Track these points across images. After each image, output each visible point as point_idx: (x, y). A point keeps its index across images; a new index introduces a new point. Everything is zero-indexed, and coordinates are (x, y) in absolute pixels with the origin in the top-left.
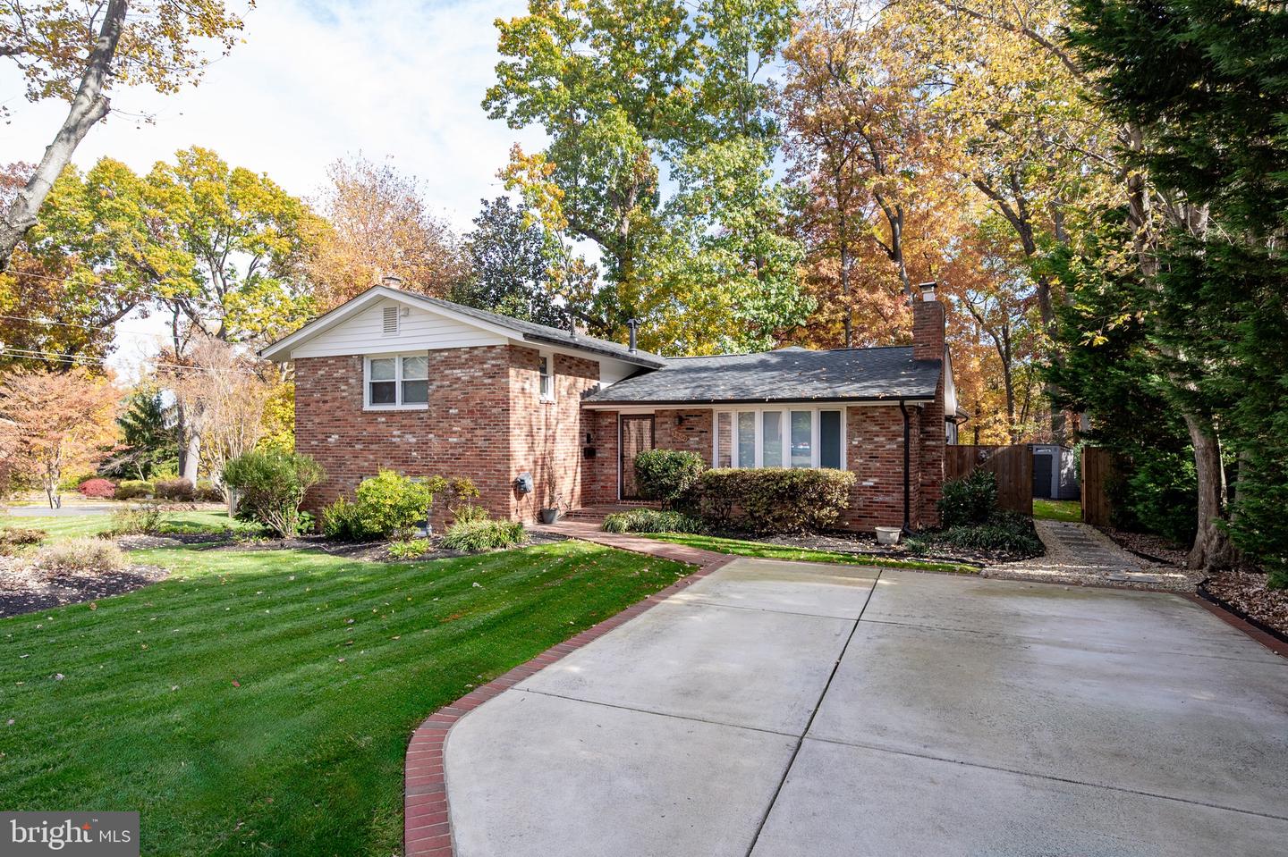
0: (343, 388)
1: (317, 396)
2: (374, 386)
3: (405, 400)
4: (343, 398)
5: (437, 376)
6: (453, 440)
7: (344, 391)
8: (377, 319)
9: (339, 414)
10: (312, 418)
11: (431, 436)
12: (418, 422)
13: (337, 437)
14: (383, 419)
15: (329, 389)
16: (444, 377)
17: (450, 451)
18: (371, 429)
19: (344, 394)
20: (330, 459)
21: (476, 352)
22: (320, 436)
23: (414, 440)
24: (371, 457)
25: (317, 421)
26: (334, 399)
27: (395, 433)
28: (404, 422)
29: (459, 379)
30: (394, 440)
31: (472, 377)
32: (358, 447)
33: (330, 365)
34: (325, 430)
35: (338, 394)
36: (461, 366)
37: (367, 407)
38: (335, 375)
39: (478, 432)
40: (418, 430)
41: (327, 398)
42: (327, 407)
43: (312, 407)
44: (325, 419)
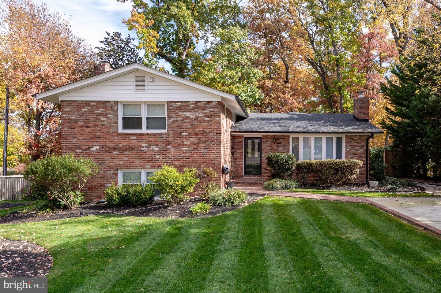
0: (102, 119)
1: (81, 123)
2: (124, 119)
3: (148, 128)
4: (103, 125)
5: (173, 115)
6: (184, 149)
7: (103, 121)
8: (131, 83)
9: (99, 134)
10: (76, 136)
11: (169, 147)
12: (161, 140)
13: (98, 147)
14: (135, 138)
15: (91, 120)
17: (183, 155)
18: (125, 143)
19: (103, 123)
21: (199, 104)
22: (83, 147)
23: (158, 149)
24: (126, 158)
25: (81, 138)
26: (96, 126)
27: (143, 145)
28: (150, 139)
29: (189, 117)
30: (142, 149)
31: (198, 117)
32: (115, 153)
33: (92, 106)
34: (90, 143)
36: (190, 111)
37: (120, 130)
38: (96, 112)
39: (201, 145)
40: (160, 144)
41: (90, 125)
42: (89, 130)
43: (77, 130)
44: (88, 137)
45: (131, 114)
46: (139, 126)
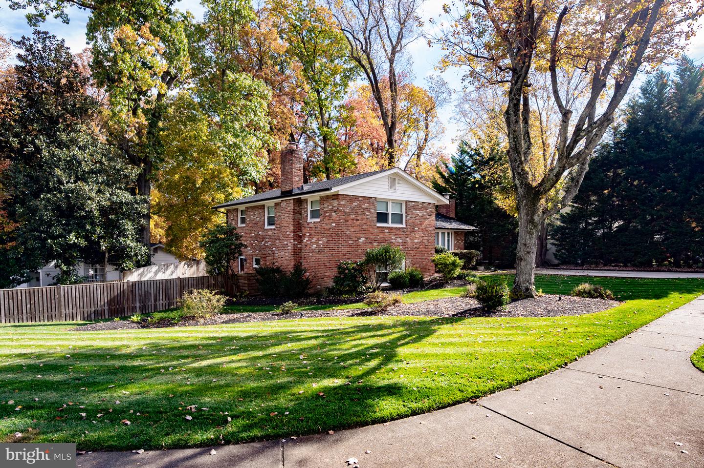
0: (367, 213)
1: (352, 216)
3: (392, 222)
4: (367, 219)
5: (410, 213)
6: (416, 241)
7: (368, 215)
8: (386, 183)
9: (365, 227)
10: (349, 228)
11: (408, 239)
12: (402, 233)
13: (364, 239)
14: (387, 231)
15: (360, 213)
16: (413, 214)
17: (415, 246)
18: (381, 236)
19: (368, 217)
20: (360, 251)
21: (424, 204)
22: (354, 239)
23: (401, 241)
25: (352, 230)
26: (362, 219)
27: (393, 237)
28: (397, 232)
29: (418, 215)
30: (393, 241)
31: (423, 215)
32: (375, 244)
33: (360, 200)
34: (358, 235)
35: (364, 217)
36: (419, 209)
38: (363, 206)
39: (425, 238)
40: (402, 236)
41: (359, 218)
42: (358, 223)
43: (350, 222)
44: (357, 229)
45: (382, 210)
46: (386, 221)
